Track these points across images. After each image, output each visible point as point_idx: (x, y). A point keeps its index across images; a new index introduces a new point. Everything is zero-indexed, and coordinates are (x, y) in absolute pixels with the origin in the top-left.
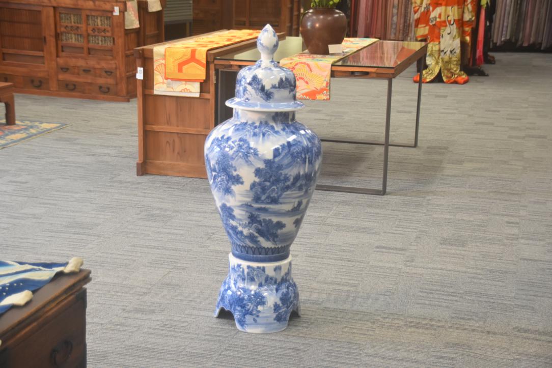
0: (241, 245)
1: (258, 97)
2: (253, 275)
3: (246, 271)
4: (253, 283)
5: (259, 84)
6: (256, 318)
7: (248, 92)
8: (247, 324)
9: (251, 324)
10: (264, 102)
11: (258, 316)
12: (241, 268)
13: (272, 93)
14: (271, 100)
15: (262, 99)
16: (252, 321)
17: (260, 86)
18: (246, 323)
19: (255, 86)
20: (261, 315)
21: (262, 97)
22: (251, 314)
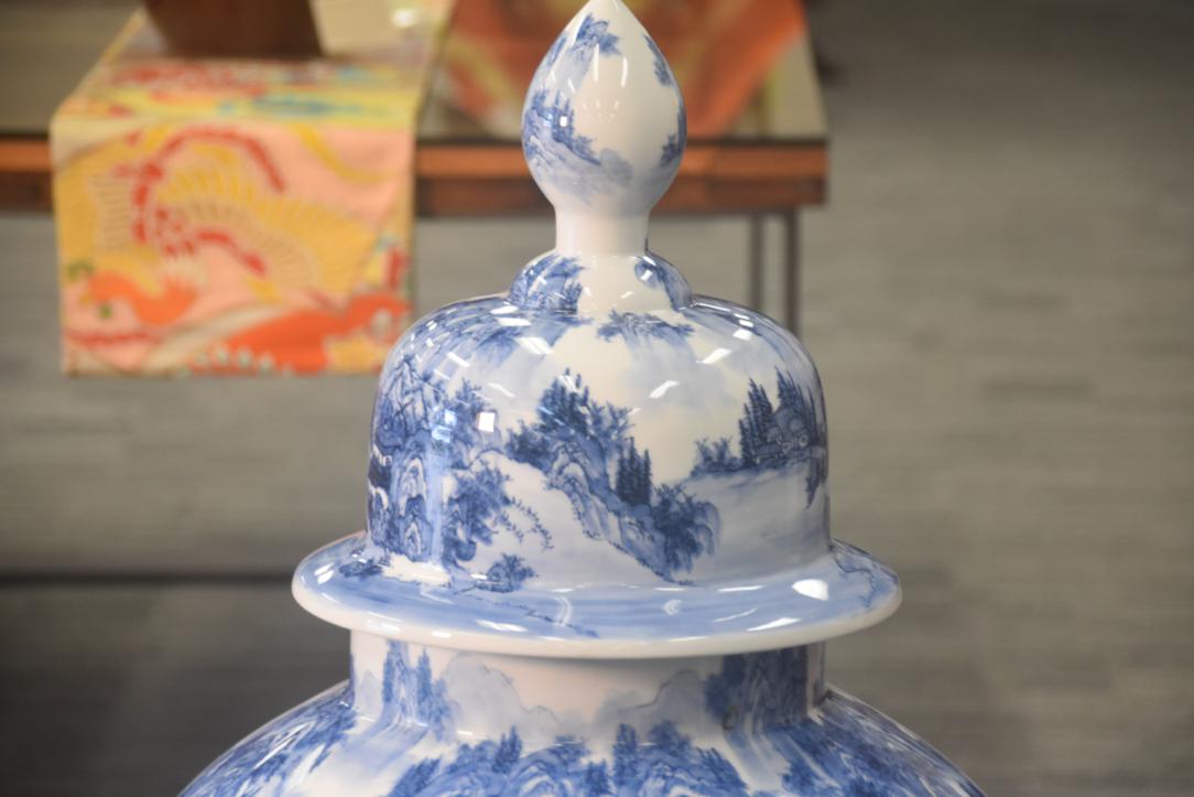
1: (603, 546)
5: (603, 454)
7: (512, 513)
10: (636, 581)
13: (704, 508)
14: (698, 562)
15: (630, 561)
17: (612, 469)
19: (574, 470)
21: (626, 547)
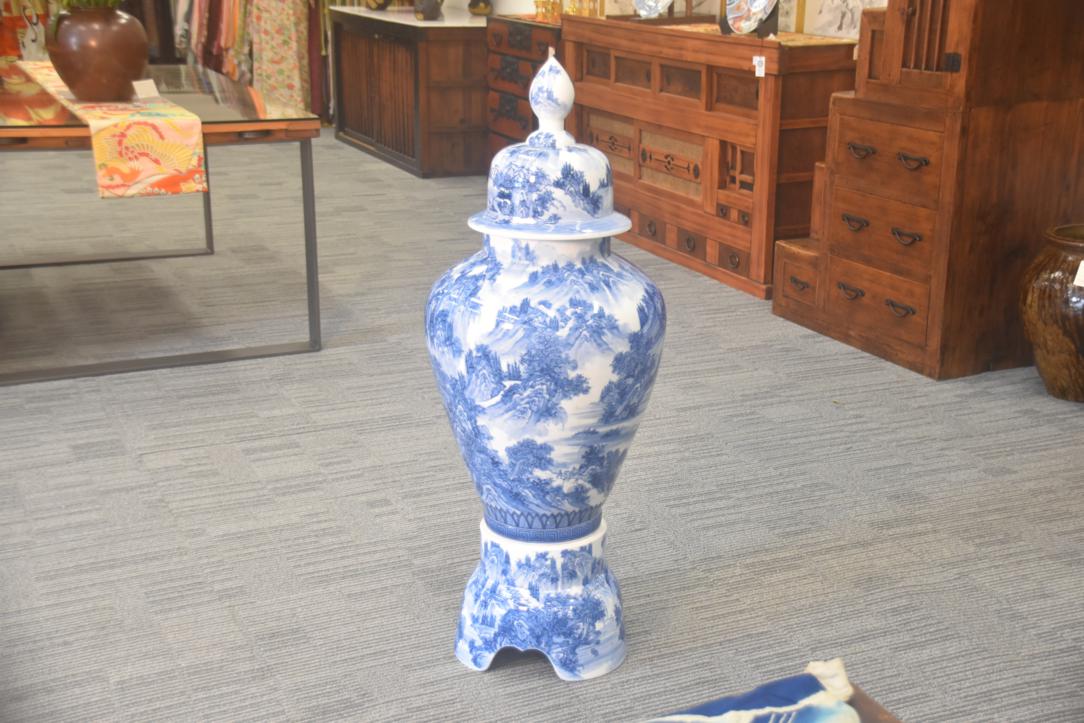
0: (549, 514)
1: (579, 209)
2: (573, 566)
3: (559, 562)
4: (575, 581)
5: (579, 184)
6: (597, 648)
7: (555, 202)
8: (582, 665)
9: (588, 662)
10: (589, 218)
11: (598, 643)
12: (546, 560)
13: (600, 197)
14: (600, 212)
15: (585, 213)
16: (590, 655)
17: (581, 188)
18: (580, 662)
19: (572, 189)
20: (602, 638)
21: (585, 209)
22: (587, 642)
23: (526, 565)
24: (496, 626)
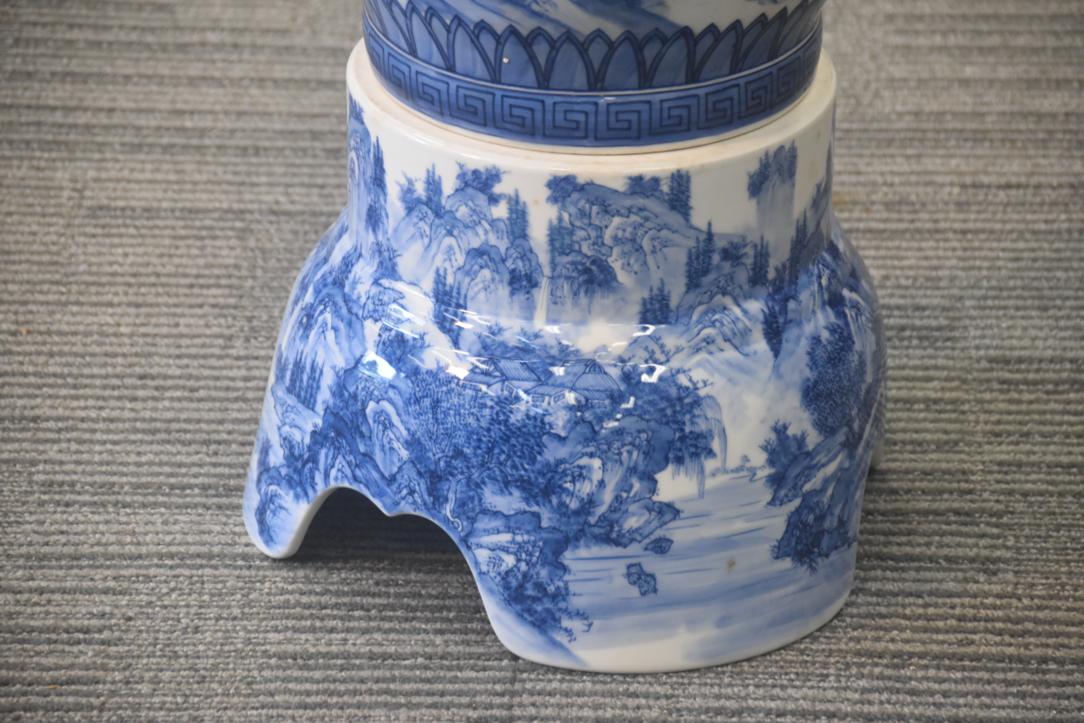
0: (500, 26)
2: (598, 242)
3: (542, 218)
4: (602, 301)
6: (652, 564)
8: (580, 615)
9: (613, 609)
11: (661, 547)
12: (494, 200)
16: (619, 584)
18: (576, 603)
20: (680, 534)
22: (610, 534)
23: (427, 203)
24: (320, 408)
